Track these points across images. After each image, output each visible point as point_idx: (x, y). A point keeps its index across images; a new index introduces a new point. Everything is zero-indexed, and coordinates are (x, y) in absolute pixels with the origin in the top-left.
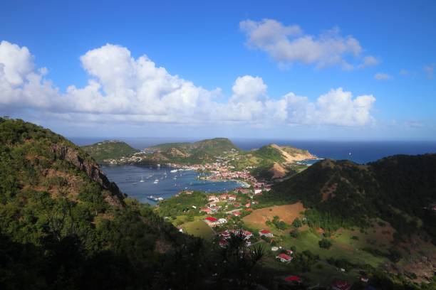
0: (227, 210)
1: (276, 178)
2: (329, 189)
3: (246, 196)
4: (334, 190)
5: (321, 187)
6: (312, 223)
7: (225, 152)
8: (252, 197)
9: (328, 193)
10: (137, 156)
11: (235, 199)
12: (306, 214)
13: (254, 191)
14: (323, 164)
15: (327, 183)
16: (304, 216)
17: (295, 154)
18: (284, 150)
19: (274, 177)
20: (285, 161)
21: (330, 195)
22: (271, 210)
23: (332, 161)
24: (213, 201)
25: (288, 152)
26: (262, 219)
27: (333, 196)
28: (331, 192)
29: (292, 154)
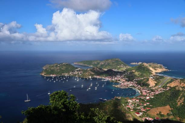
0: (137, 107)
1: (151, 87)
2: (180, 100)
3: (143, 100)
4: (183, 101)
5: (177, 99)
6: (174, 115)
7: (119, 67)
8: (146, 100)
9: (180, 102)
10: (77, 71)
11: (139, 101)
12: (172, 111)
13: (146, 98)
14: (177, 88)
15: (179, 98)
16: (170, 111)
17: (156, 69)
18: (150, 66)
19: (150, 86)
20: (152, 74)
21: (181, 103)
22: (158, 109)
23: (181, 87)
24: (130, 102)
25: (152, 67)
26: (155, 113)
27: (182, 104)
28: (181, 102)
29: (155, 68)
